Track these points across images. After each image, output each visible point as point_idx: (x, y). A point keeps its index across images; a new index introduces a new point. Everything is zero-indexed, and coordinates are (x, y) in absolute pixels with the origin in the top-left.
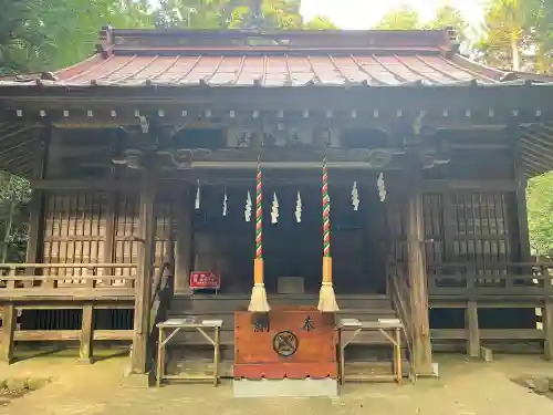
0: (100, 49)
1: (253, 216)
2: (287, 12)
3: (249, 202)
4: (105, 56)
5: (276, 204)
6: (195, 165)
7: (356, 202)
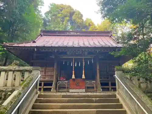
0: (41, 34)
1: (73, 65)
2: (79, 19)
3: (72, 63)
4: (42, 36)
5: (76, 63)
6: (63, 57)
7: (89, 63)
